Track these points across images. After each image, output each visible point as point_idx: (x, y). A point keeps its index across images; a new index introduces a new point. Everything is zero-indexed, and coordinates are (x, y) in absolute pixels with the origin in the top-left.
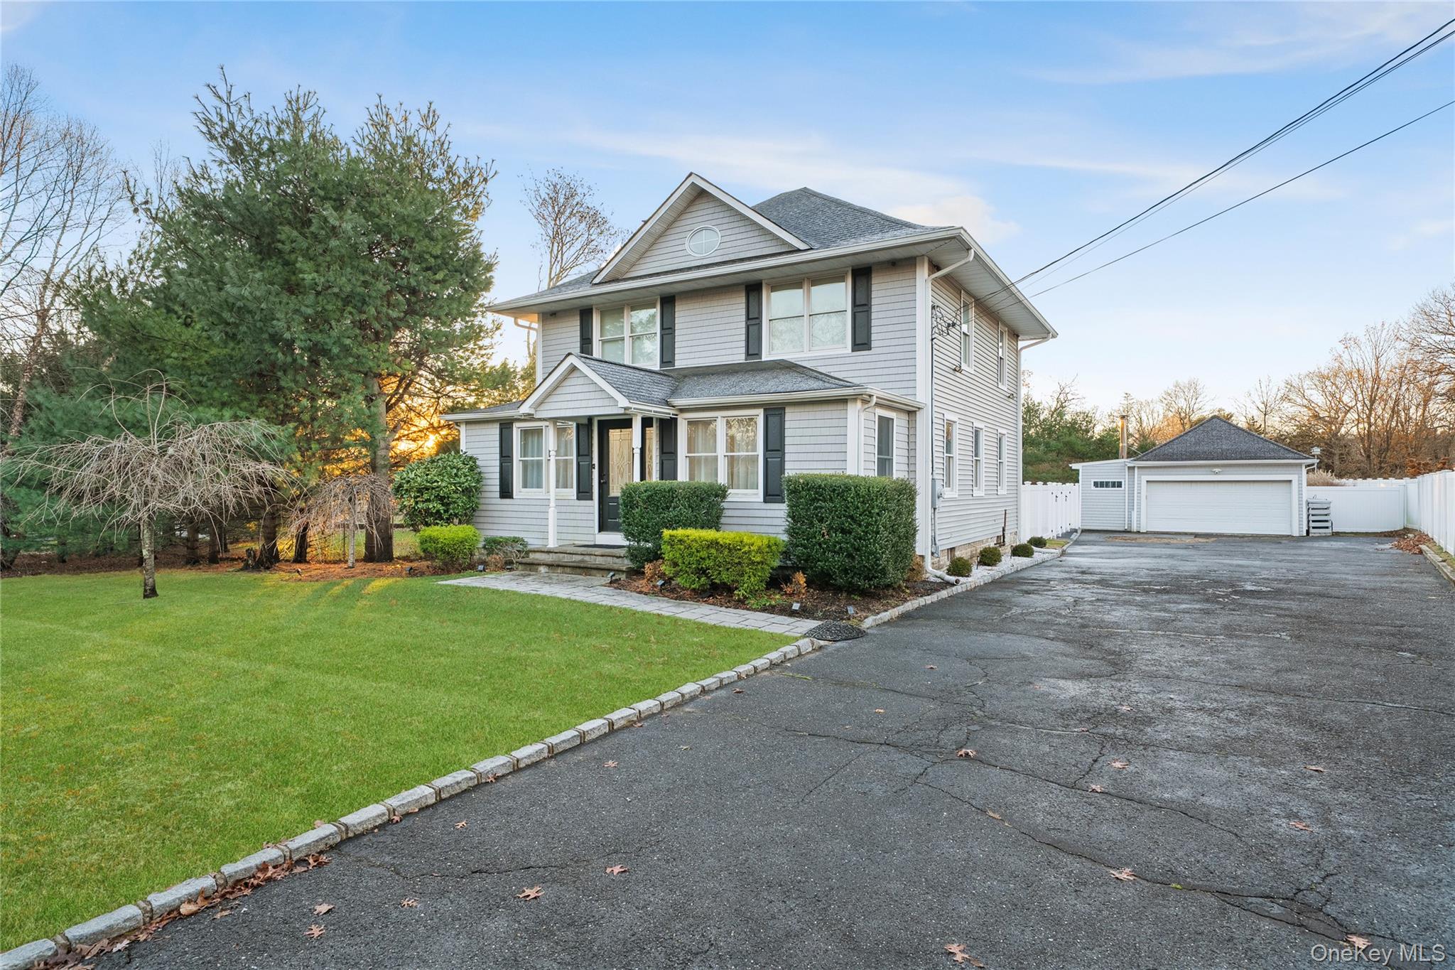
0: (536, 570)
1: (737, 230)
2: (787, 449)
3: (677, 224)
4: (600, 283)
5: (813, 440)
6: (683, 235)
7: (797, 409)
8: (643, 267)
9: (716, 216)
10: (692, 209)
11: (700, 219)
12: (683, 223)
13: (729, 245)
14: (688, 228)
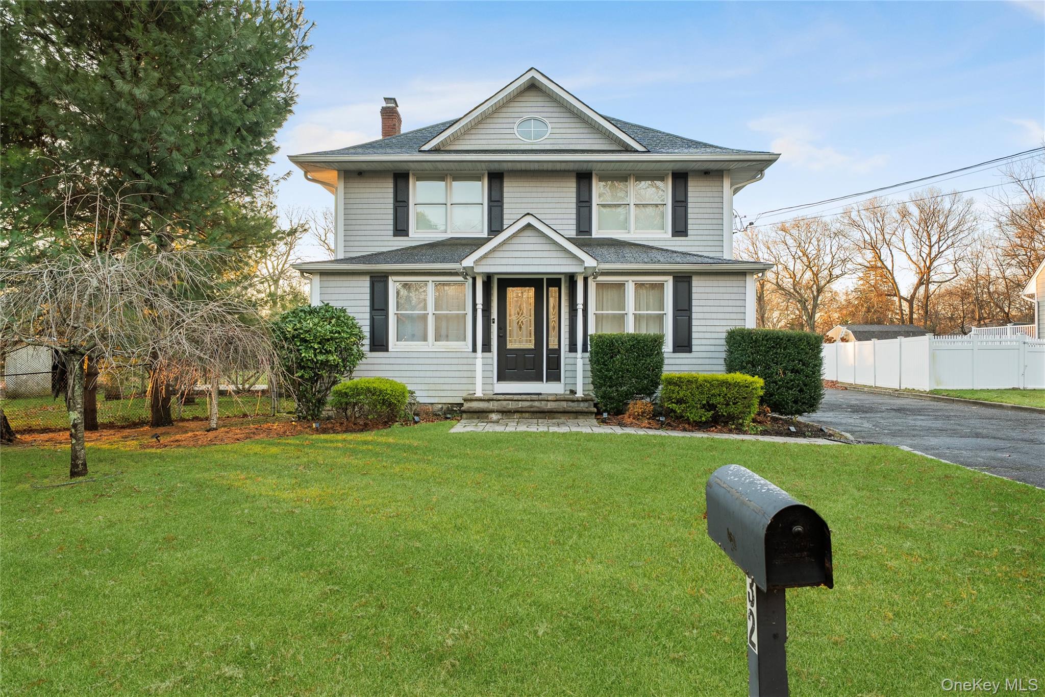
0: (487, 417)
1: (567, 125)
2: (694, 309)
3: (504, 110)
4: (430, 151)
5: (717, 303)
6: (511, 120)
7: (702, 278)
8: (468, 142)
9: (546, 109)
10: (520, 99)
11: (529, 109)
12: (510, 110)
13: (557, 136)
14: (516, 115)
